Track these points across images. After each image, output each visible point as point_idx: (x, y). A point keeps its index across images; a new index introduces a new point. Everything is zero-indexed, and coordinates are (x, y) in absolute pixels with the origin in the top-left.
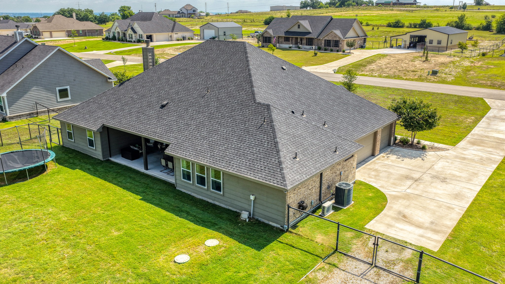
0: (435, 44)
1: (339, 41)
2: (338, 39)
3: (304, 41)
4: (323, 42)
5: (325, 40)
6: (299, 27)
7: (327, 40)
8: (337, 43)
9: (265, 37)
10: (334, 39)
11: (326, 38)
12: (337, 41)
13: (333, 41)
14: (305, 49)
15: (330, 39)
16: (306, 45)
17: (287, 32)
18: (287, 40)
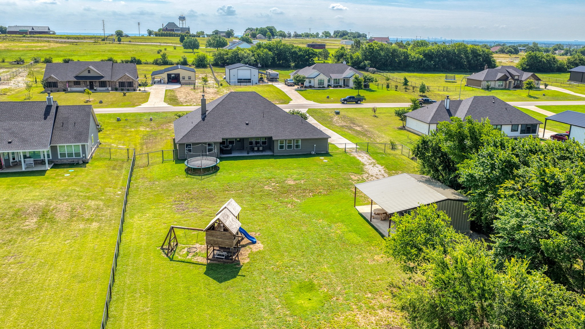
0: (187, 79)
1: (133, 82)
2: (131, 81)
3: (98, 84)
4: (118, 84)
5: (119, 82)
6: (89, 72)
7: (121, 82)
8: (130, 84)
9: (49, 82)
10: (128, 81)
11: (120, 81)
12: (131, 82)
13: (127, 82)
14: (100, 90)
15: (124, 81)
16: (100, 87)
17: (76, 77)
18: (77, 83)
